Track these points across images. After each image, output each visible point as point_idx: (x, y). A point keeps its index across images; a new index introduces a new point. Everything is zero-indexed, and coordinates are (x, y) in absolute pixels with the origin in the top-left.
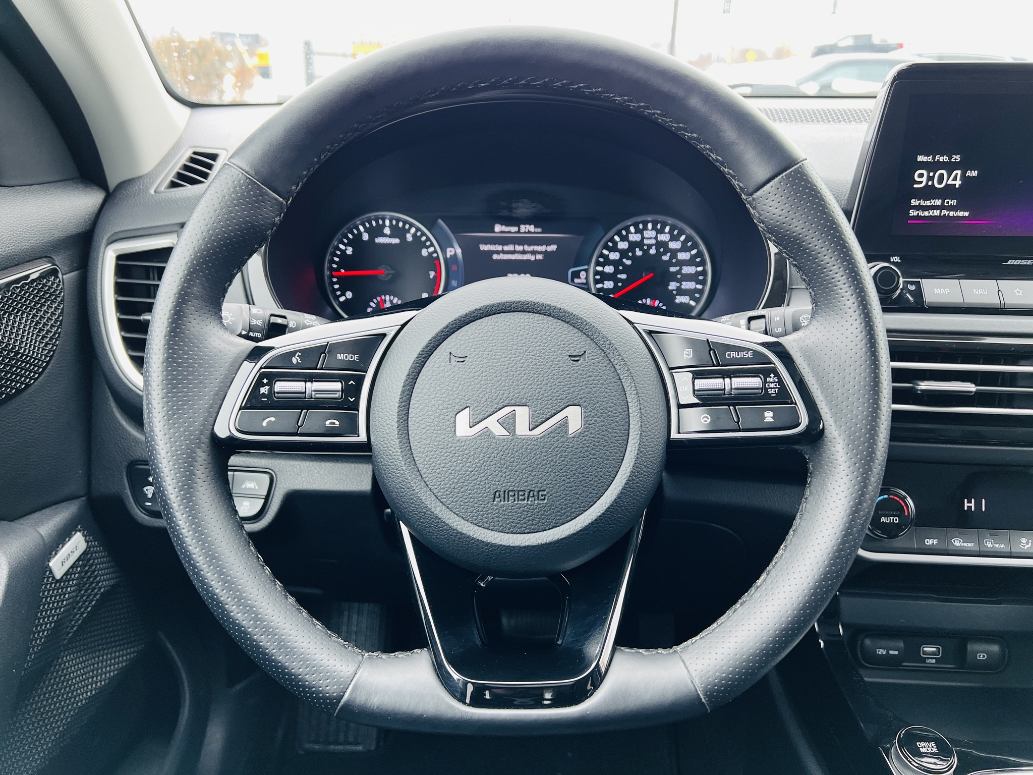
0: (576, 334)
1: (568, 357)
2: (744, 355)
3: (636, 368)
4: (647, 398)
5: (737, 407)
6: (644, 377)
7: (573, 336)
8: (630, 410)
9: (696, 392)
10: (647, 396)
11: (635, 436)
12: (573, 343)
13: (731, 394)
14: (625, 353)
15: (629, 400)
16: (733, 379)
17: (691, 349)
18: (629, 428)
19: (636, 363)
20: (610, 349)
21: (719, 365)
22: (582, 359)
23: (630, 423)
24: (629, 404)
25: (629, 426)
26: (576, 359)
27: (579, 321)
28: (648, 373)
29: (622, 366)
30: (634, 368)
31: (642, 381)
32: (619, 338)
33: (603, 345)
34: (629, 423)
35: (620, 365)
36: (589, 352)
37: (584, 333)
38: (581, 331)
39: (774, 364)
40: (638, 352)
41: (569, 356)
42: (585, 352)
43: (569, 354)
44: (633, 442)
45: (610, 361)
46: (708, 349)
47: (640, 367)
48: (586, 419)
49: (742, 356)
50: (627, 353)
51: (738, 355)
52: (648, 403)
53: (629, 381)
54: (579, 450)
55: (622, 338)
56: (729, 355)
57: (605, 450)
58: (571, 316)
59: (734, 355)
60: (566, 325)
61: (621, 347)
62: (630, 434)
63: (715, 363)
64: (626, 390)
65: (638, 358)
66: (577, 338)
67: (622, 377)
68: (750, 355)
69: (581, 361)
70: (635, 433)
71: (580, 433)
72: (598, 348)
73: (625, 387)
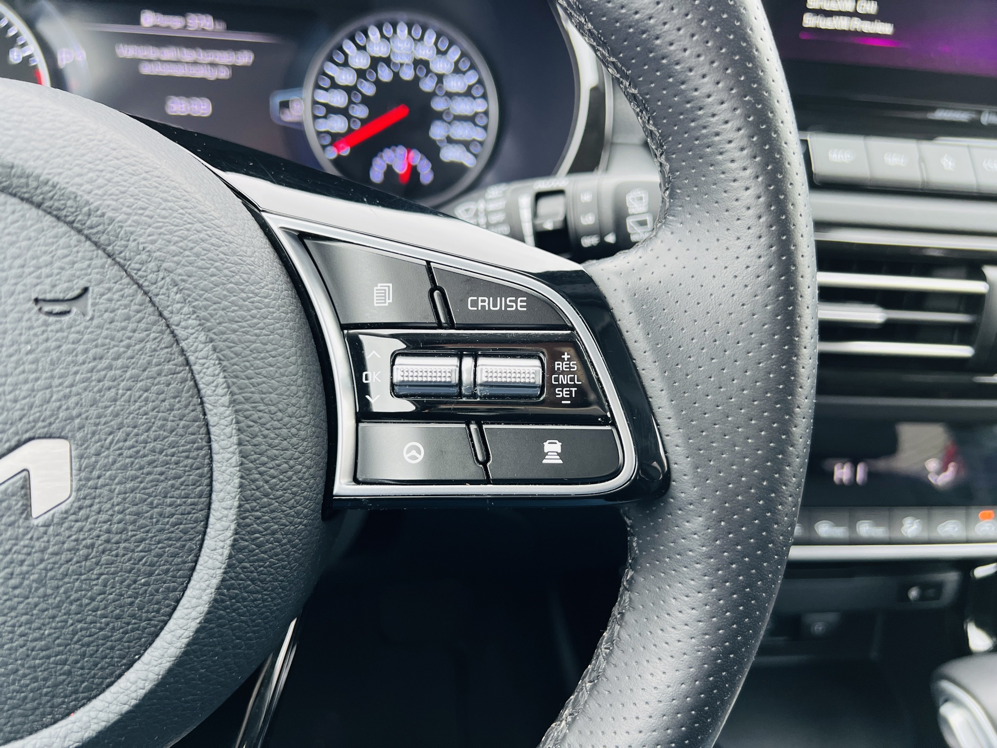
0: (62, 241)
1: (31, 304)
2: (507, 306)
3: (233, 336)
4: (261, 414)
5: (484, 427)
6: (255, 358)
7: (53, 243)
8: (215, 446)
9: (396, 388)
10: (262, 407)
11: (226, 512)
12: (51, 263)
13: (474, 395)
14: (201, 296)
15: (212, 420)
16: (481, 361)
17: (391, 285)
18: (211, 491)
19: (232, 321)
20: (160, 284)
21: (452, 326)
22: (74, 310)
23: (214, 478)
24: (212, 430)
25: (210, 484)
26: (58, 308)
27: (69, 203)
28: (269, 347)
29: (190, 331)
30: (224, 337)
31: (247, 368)
32: (187, 253)
33: (140, 273)
34: (211, 477)
35: (186, 328)
36: (97, 289)
37: (88, 238)
38: (80, 231)
39: (573, 329)
40: (243, 291)
41: (37, 301)
42: (86, 290)
43: (34, 296)
44: (218, 526)
45: (161, 315)
46: (429, 286)
47: (246, 333)
48: (83, 474)
49: (503, 309)
50: (207, 295)
51: (495, 305)
52: (262, 425)
53: (209, 371)
54: (64, 557)
55: (197, 255)
56: (475, 303)
57: (141, 551)
58: (47, 188)
59: (485, 303)
60: (34, 212)
61: (191, 280)
62: (213, 506)
63: (443, 321)
64: (203, 392)
65: (241, 307)
66: (65, 251)
67: (192, 359)
68: (520, 305)
69: (72, 315)
70: (224, 504)
71: (66, 512)
72: (126, 280)
73: (201, 386)
